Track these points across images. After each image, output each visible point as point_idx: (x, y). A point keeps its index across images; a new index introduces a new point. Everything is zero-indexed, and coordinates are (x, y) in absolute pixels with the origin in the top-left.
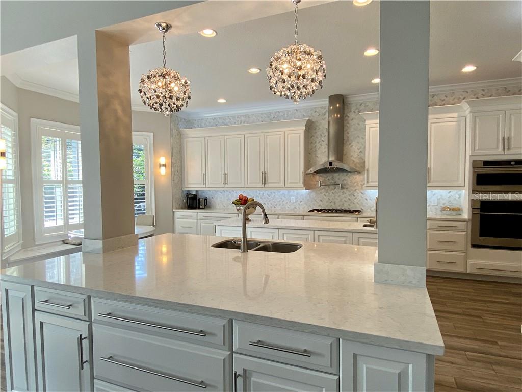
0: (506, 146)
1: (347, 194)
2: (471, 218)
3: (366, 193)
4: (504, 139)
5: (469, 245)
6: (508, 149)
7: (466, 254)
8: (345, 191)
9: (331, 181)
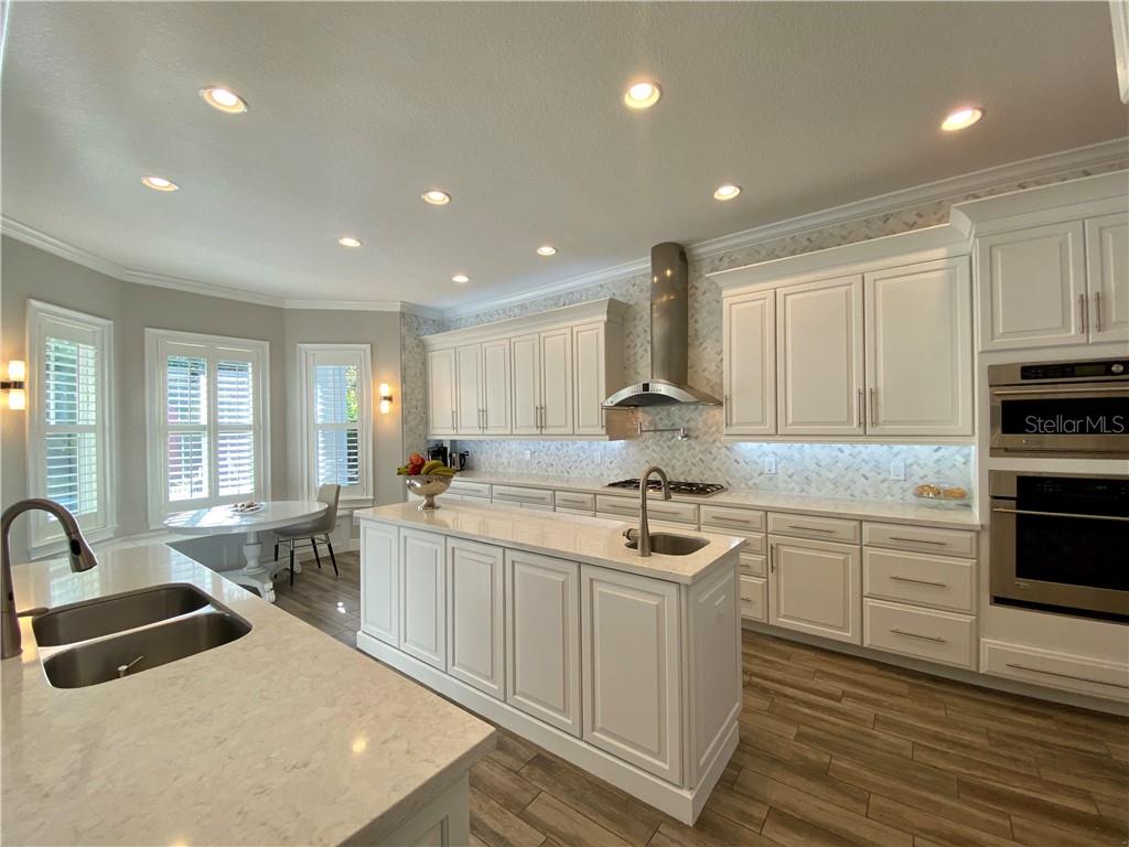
0: (1093, 320)
1: (697, 451)
2: (987, 521)
3: (735, 447)
4: (1083, 301)
5: (986, 598)
6: (1100, 327)
7: (977, 620)
8: (692, 442)
9: (666, 422)
